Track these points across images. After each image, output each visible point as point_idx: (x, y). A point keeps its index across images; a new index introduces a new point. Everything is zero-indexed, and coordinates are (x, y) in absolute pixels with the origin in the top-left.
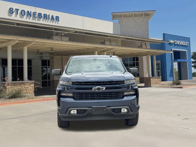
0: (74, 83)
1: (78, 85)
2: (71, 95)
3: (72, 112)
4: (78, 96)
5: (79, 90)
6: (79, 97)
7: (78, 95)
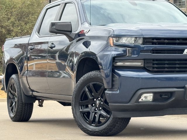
0: (147, 40)
1: (155, 44)
2: (139, 64)
3: (143, 98)
4: (155, 66)
5: (156, 53)
6: (157, 68)
7: (153, 64)
